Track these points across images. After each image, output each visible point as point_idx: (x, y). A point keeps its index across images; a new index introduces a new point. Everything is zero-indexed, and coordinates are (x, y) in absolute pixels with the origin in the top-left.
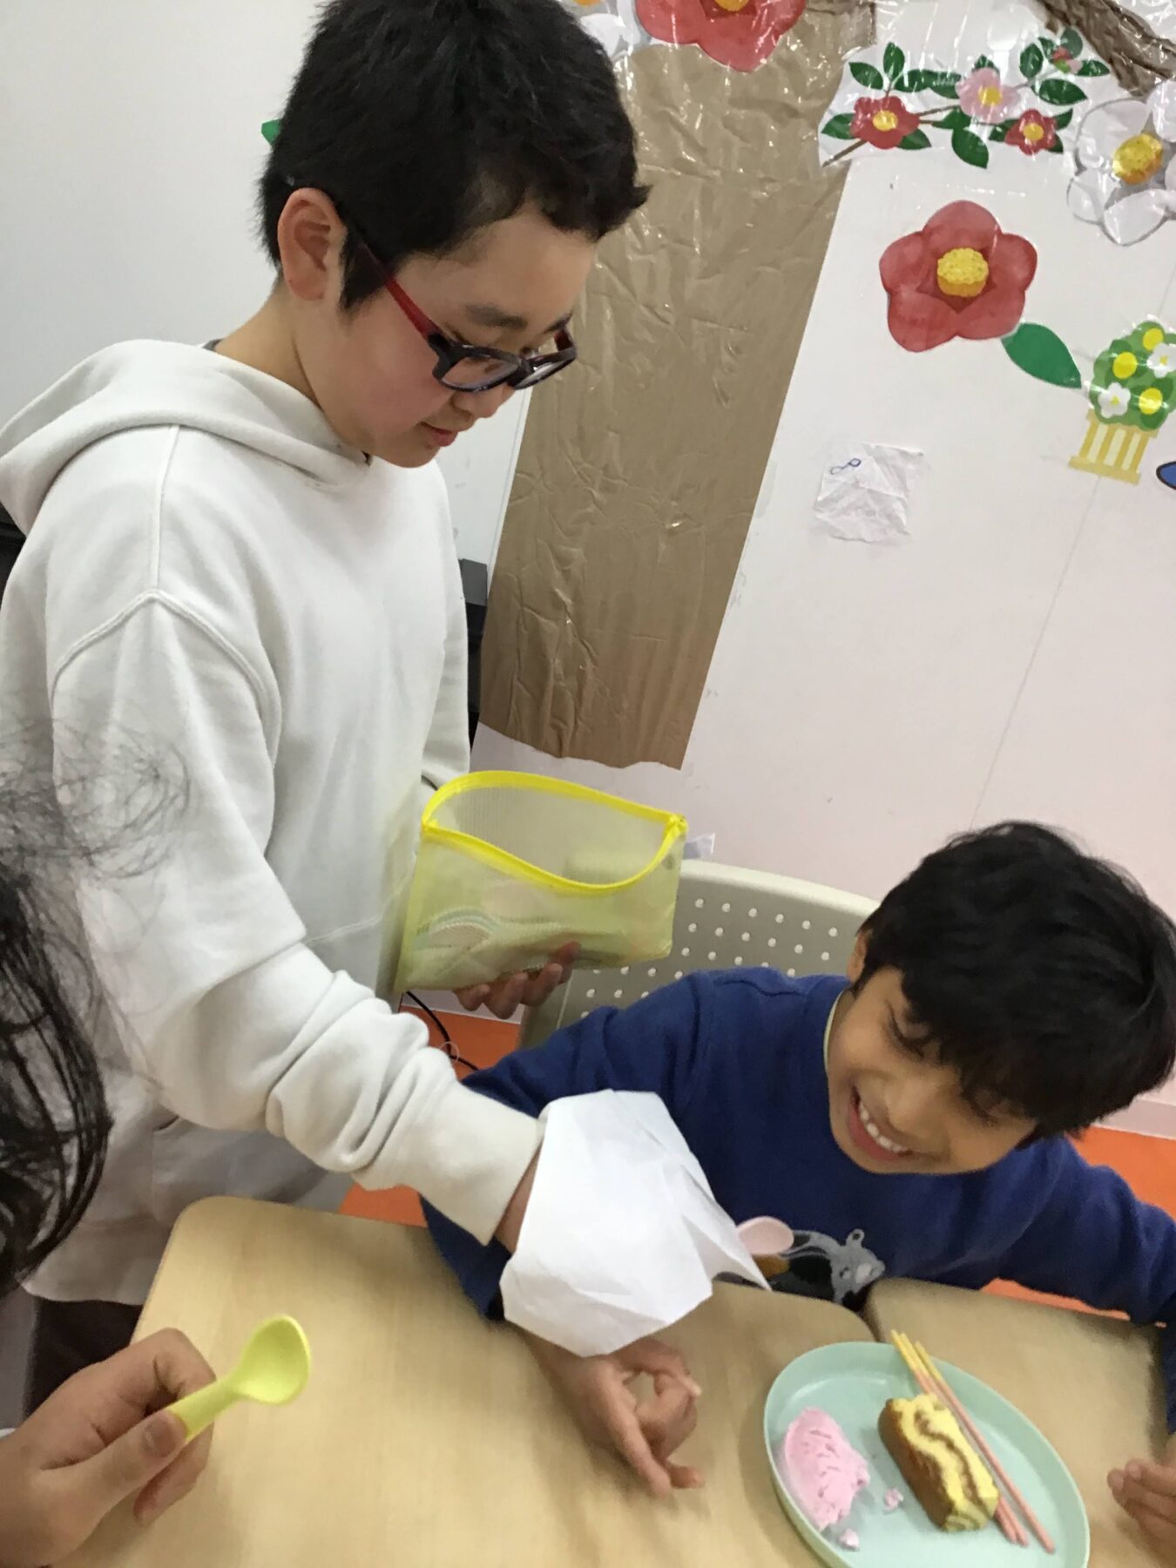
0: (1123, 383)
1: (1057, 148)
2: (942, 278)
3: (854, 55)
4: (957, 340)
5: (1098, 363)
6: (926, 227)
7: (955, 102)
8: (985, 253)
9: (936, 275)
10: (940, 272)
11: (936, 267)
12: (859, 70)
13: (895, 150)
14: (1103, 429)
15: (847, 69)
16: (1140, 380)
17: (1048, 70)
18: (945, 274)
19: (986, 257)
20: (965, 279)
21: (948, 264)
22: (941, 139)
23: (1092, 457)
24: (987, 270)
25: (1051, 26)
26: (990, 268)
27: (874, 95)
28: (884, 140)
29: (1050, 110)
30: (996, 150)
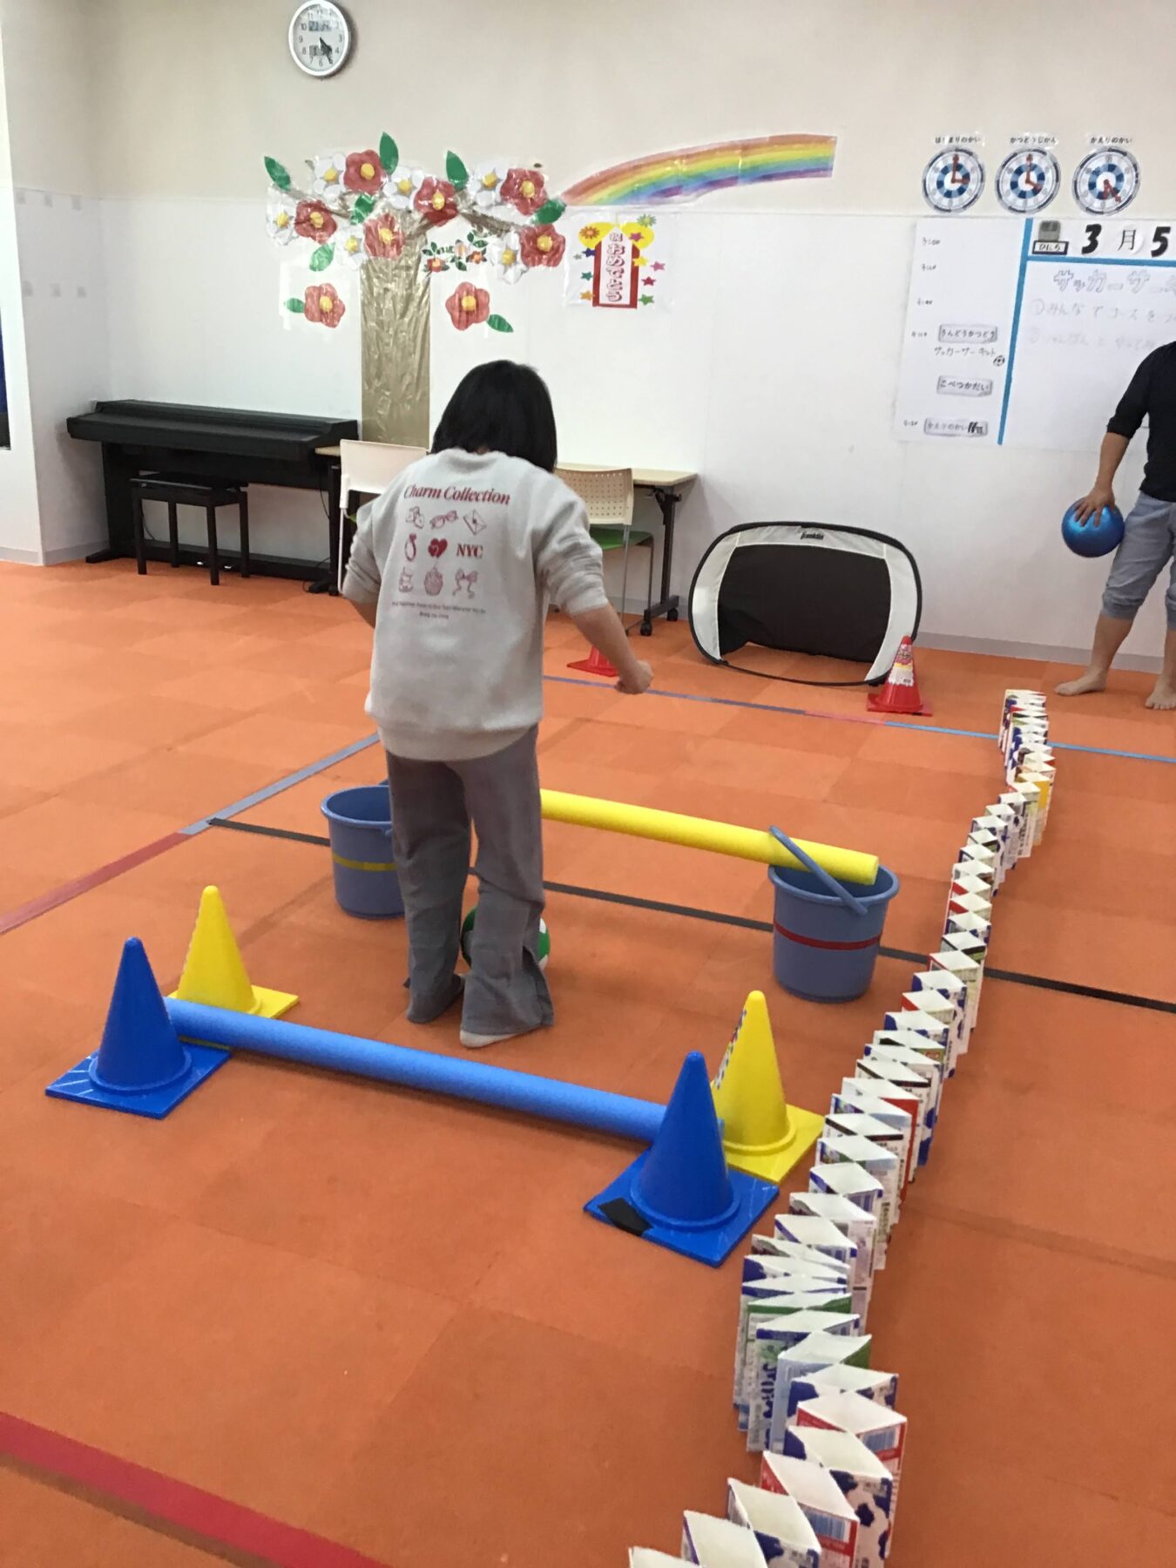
1: (485, 260)
3: (424, 248)
4: (473, 324)
6: (456, 292)
7: (453, 254)
8: (474, 296)
9: (462, 306)
11: (461, 303)
12: (425, 251)
13: (441, 272)
15: (422, 253)
17: (476, 239)
18: (464, 305)
19: (474, 298)
20: (470, 305)
21: (464, 302)
22: (453, 266)
25: (473, 226)
26: (476, 300)
27: (432, 257)
28: (438, 269)
29: (482, 249)
30: (469, 265)
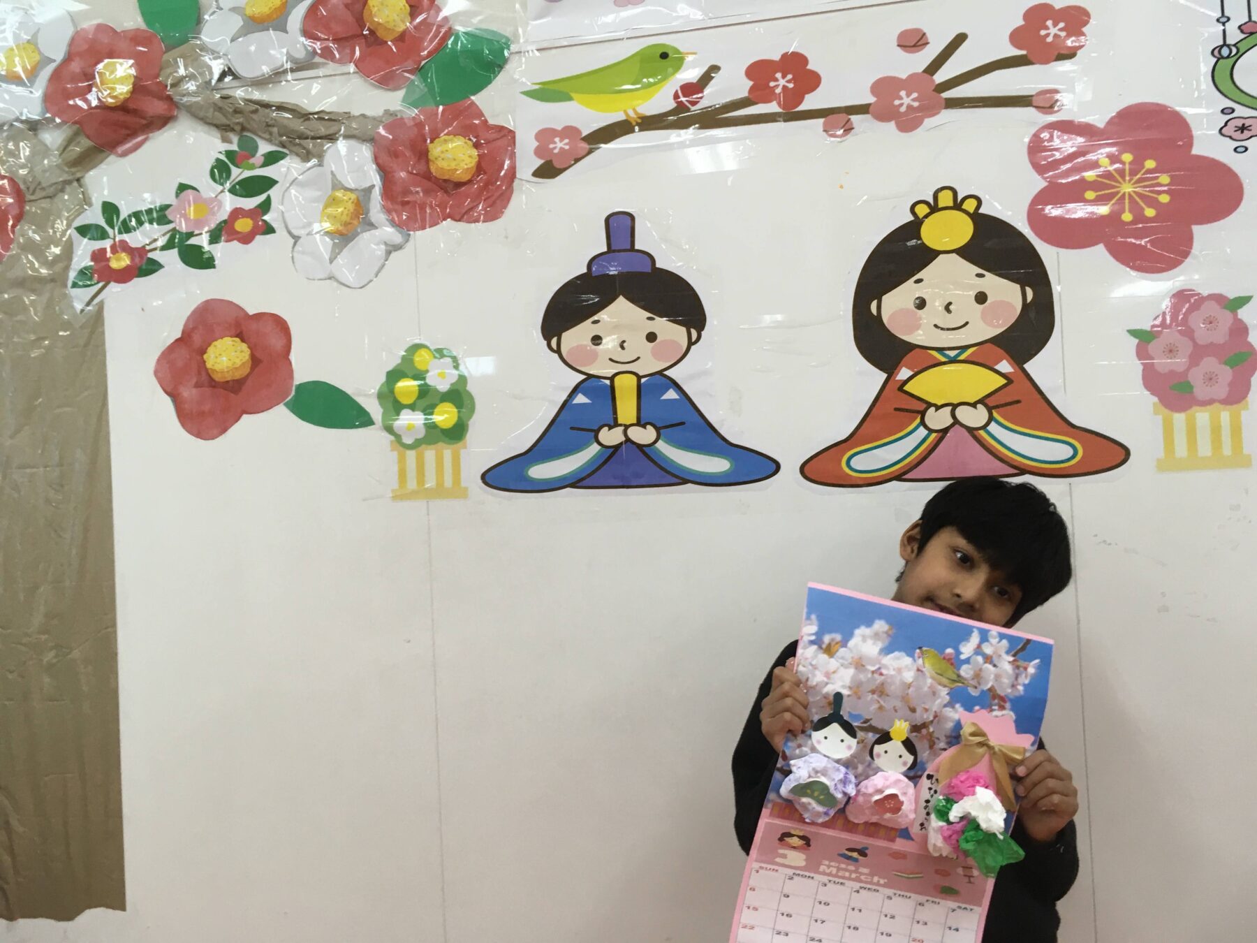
0: (412, 407)
1: (269, 230)
2: (211, 369)
3: (79, 221)
4: (245, 417)
5: (381, 396)
6: (183, 332)
7: (171, 226)
8: (241, 336)
9: (207, 370)
10: (209, 365)
11: (204, 362)
12: (83, 230)
13: (136, 281)
14: (411, 455)
15: (76, 235)
16: (427, 399)
17: (235, 171)
18: (213, 365)
19: (243, 340)
20: (233, 365)
21: (212, 356)
22: (170, 259)
23: (412, 484)
24: (249, 350)
25: (225, 140)
26: (249, 347)
27: (106, 244)
28: (124, 276)
29: (250, 203)
30: (221, 251)
